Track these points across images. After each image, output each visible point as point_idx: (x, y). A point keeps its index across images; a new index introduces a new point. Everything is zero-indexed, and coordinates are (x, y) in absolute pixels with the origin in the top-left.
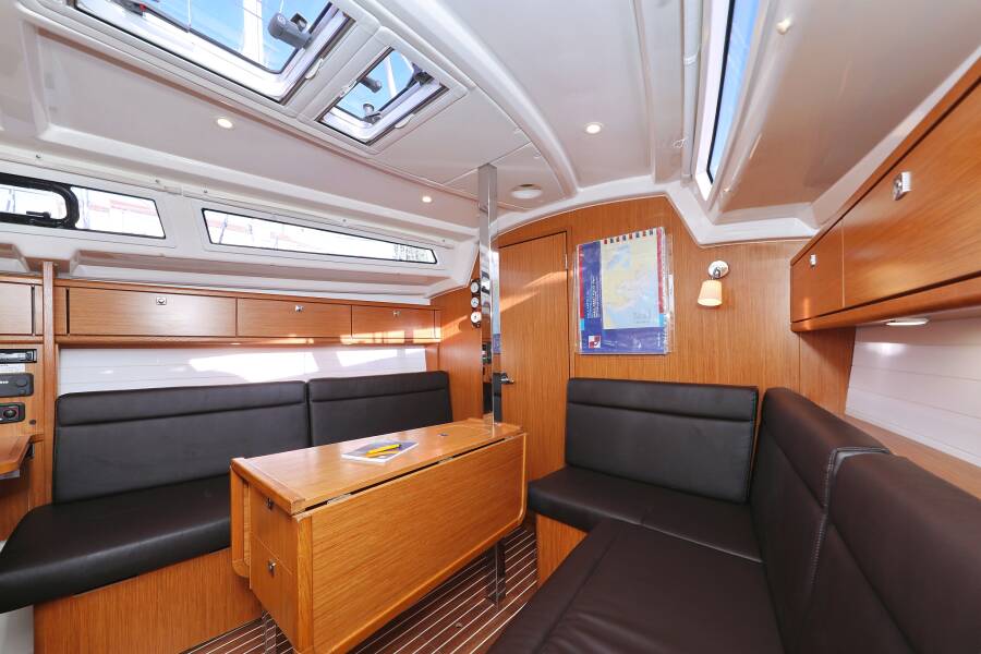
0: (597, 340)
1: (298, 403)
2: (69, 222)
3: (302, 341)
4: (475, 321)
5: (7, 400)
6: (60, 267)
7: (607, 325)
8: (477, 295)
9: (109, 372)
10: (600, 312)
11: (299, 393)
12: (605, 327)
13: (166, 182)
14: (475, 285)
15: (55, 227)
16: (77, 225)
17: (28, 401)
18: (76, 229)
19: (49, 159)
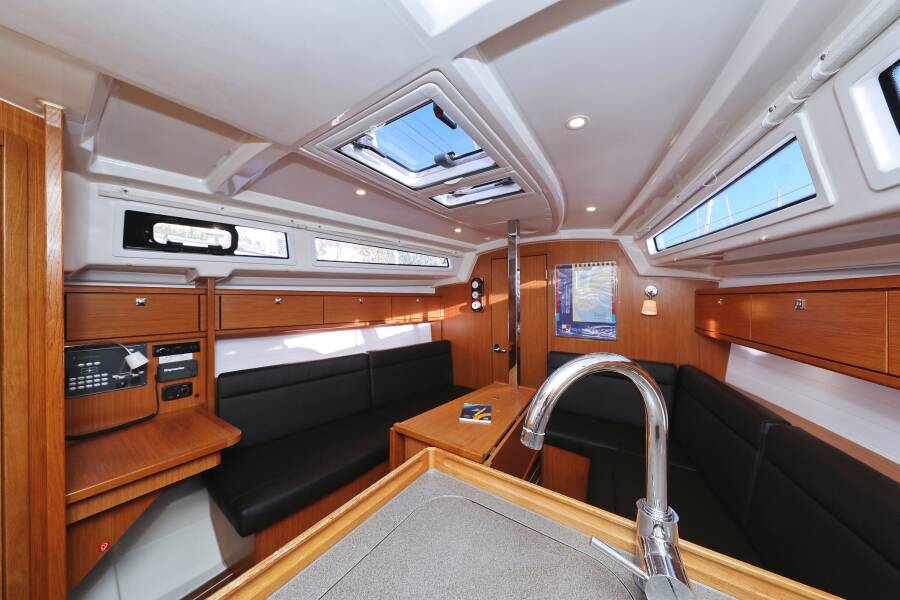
0: (568, 327)
1: (362, 369)
2: (231, 251)
3: (363, 324)
4: (475, 308)
5: (181, 381)
7: (576, 318)
8: (476, 290)
9: (233, 353)
10: (571, 309)
11: (363, 362)
12: (574, 320)
13: (298, 222)
14: (476, 282)
15: (224, 255)
16: (236, 253)
17: (194, 381)
18: (234, 255)
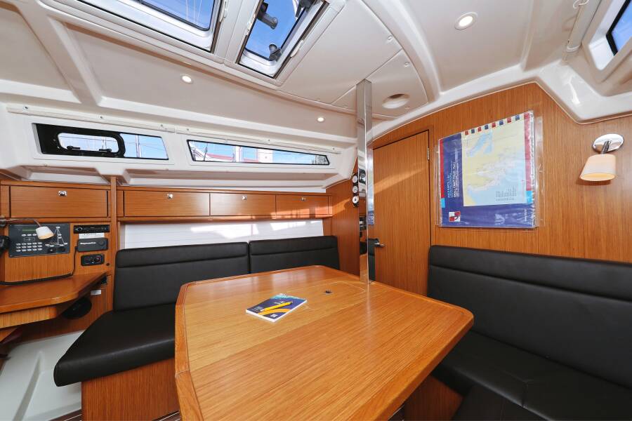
0: (456, 215)
1: (243, 256)
2: (121, 153)
4: (355, 202)
5: (96, 253)
6: (120, 179)
7: (467, 202)
8: (356, 184)
10: (461, 192)
11: (243, 250)
13: (166, 126)
14: (355, 177)
15: (114, 157)
16: (125, 155)
17: (106, 253)
18: (124, 157)
19: (107, 118)
